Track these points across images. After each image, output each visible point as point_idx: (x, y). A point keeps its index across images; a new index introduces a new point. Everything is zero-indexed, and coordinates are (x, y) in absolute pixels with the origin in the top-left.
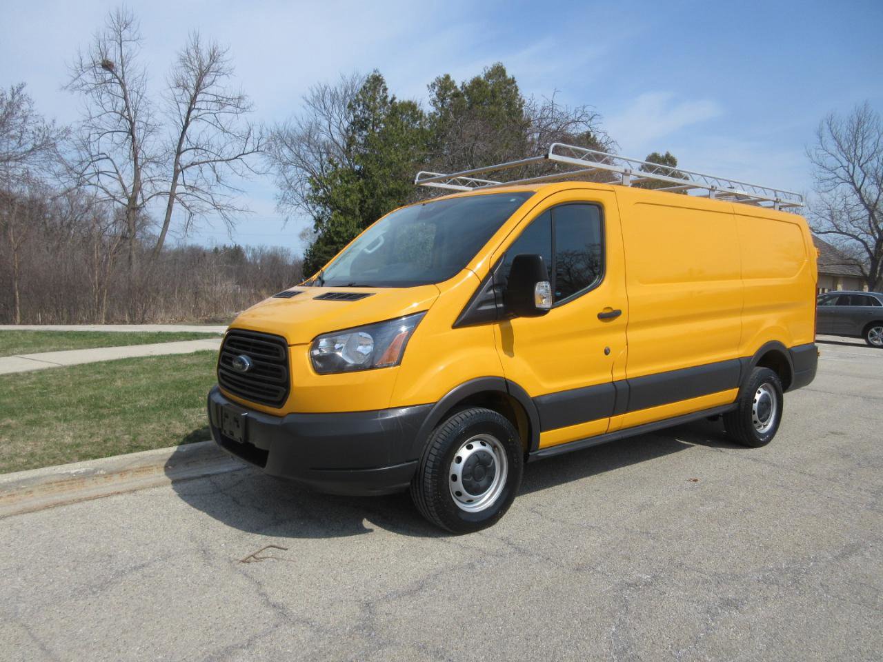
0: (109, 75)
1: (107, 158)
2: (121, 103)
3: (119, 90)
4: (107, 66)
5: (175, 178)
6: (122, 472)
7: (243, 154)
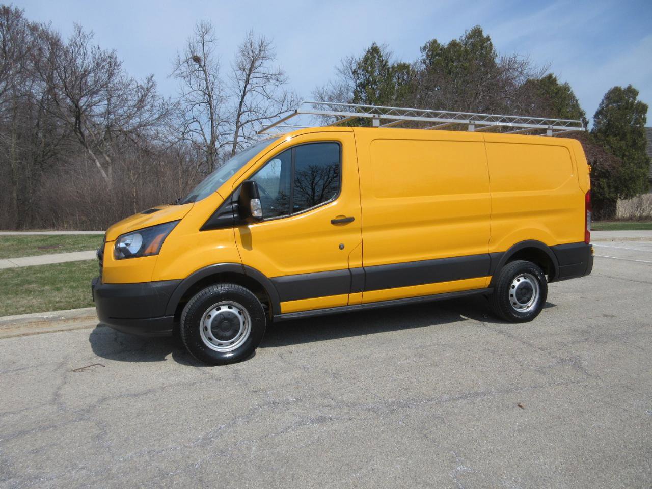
0: (197, 66)
1: (197, 121)
2: (204, 84)
3: (202, 74)
4: (197, 59)
5: (237, 132)
6: (75, 319)
7: (281, 113)
